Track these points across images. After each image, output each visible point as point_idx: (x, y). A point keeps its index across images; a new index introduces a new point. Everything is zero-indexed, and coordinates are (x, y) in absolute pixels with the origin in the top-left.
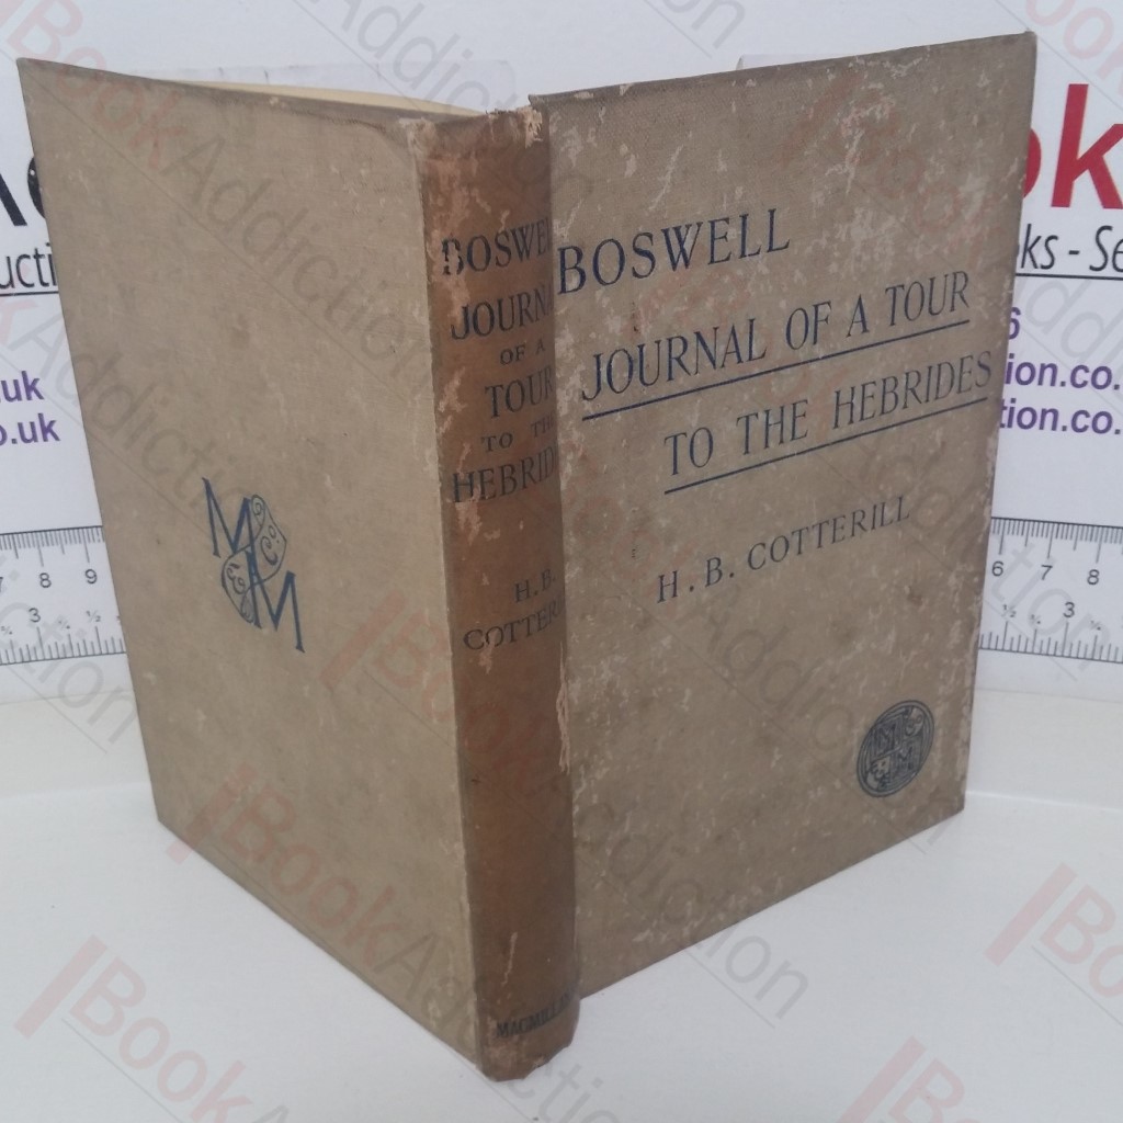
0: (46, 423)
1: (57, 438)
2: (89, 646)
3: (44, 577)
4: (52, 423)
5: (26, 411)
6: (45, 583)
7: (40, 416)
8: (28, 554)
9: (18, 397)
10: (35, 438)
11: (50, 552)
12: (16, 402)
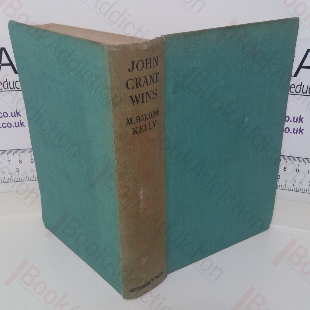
0: (22, 123)
1: (24, 126)
2: (31, 178)
3: (20, 161)
4: (23, 123)
5: (17, 119)
6: (21, 162)
7: (20, 121)
8: (17, 155)
9: (15, 116)
10: (19, 126)
11: (22, 155)
12: (14, 117)
